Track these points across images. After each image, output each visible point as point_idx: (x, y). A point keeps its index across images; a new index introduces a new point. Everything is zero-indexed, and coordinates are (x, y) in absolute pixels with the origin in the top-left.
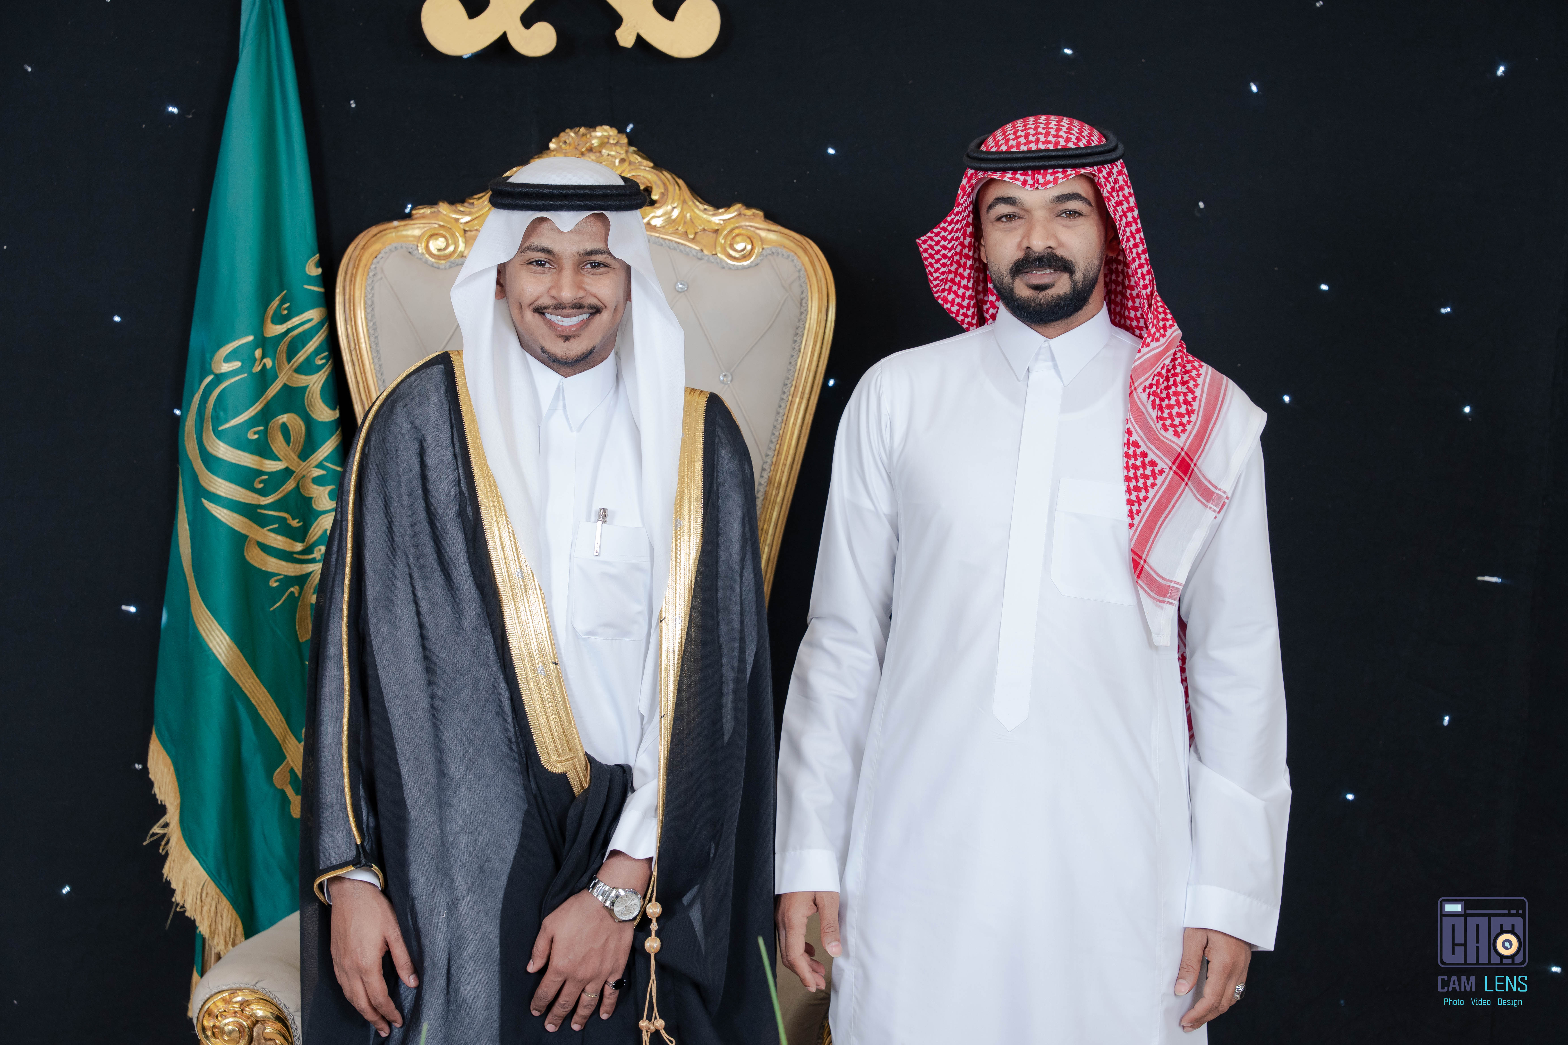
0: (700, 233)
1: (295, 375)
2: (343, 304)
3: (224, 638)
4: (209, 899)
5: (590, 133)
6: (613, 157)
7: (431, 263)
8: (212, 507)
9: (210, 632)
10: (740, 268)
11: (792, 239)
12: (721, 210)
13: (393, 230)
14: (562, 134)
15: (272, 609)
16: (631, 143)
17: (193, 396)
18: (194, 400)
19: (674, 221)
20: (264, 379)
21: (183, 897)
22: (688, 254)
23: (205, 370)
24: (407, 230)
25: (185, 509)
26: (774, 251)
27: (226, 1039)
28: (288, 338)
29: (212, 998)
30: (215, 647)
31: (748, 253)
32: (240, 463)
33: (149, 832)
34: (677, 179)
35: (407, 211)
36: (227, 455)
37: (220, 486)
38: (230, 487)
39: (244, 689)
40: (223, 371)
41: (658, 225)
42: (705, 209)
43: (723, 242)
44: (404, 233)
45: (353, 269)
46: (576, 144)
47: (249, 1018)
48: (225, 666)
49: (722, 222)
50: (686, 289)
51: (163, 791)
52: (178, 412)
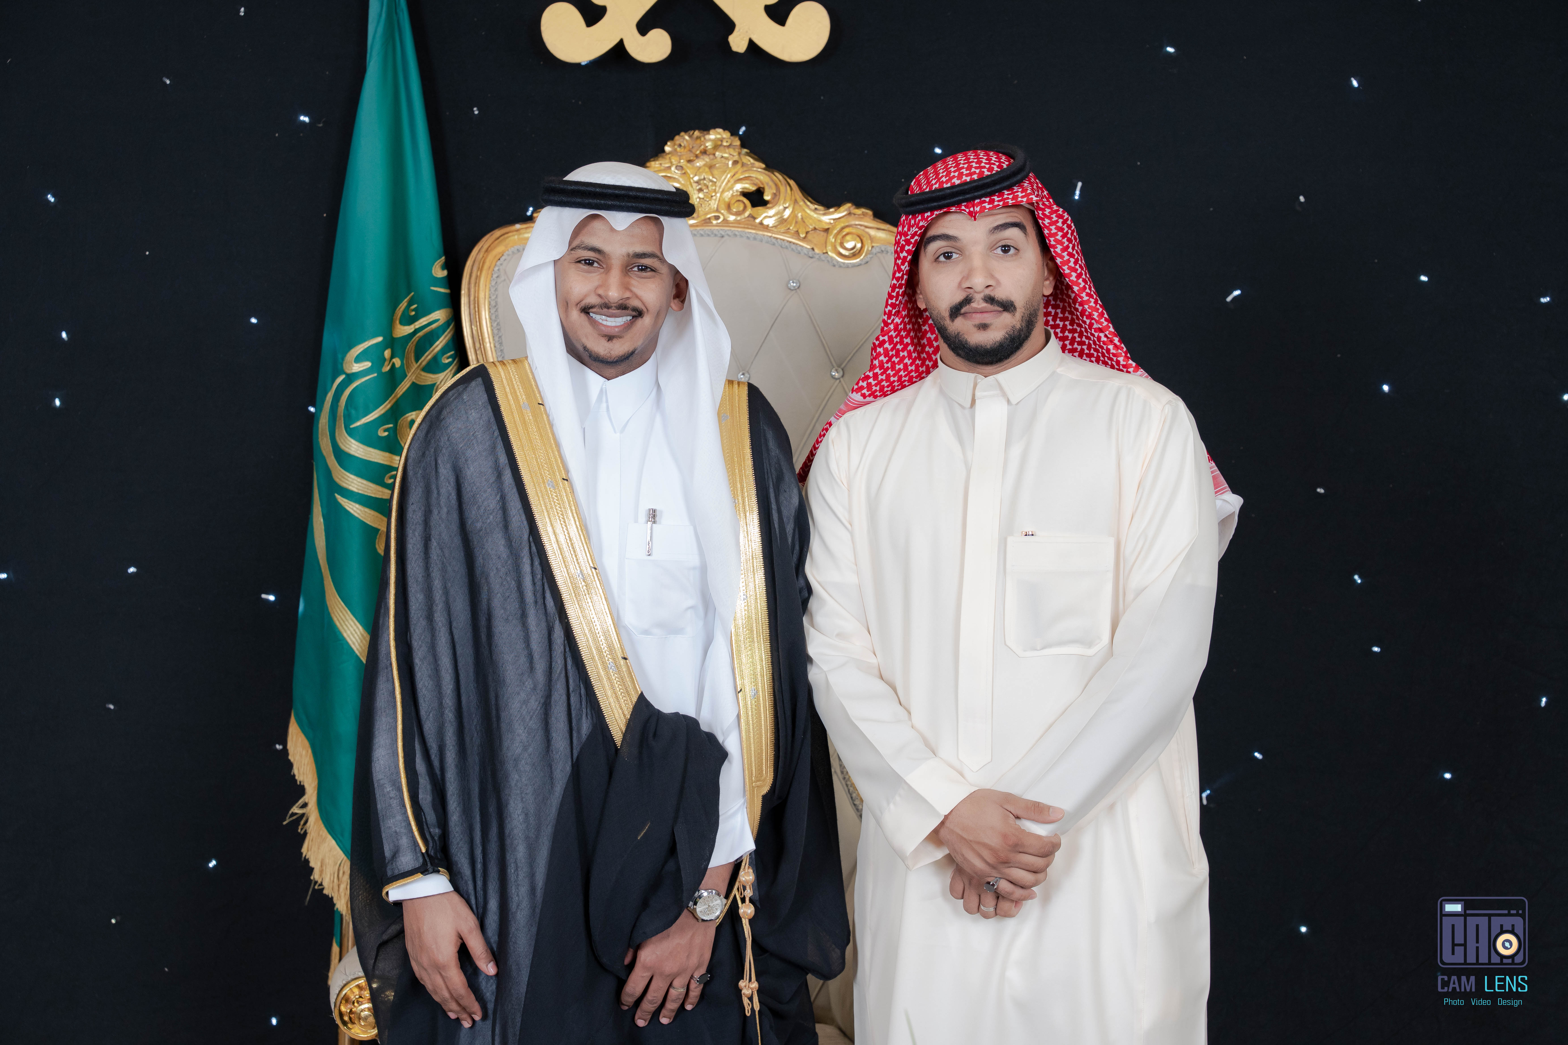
0: (811, 232)
1: (423, 373)
2: (468, 305)
3: (358, 628)
5: (704, 136)
6: (726, 158)
8: (345, 502)
9: (344, 622)
10: (850, 266)
12: (832, 210)
13: (515, 233)
14: (677, 137)
16: (743, 145)
17: (326, 394)
18: (327, 398)
19: (786, 220)
21: (321, 875)
22: (799, 253)
23: (337, 370)
25: (319, 503)
26: (883, 249)
27: (363, 1024)
28: (416, 338)
29: (348, 985)
30: (349, 636)
31: (857, 251)
32: (371, 460)
33: (288, 812)
34: (788, 180)
35: (529, 213)
36: (358, 452)
37: (352, 482)
38: (362, 483)
40: (354, 371)
41: (771, 225)
42: (816, 209)
43: (833, 240)
45: (478, 271)
46: (691, 147)
48: (358, 654)
49: (832, 221)
50: (797, 287)
51: (301, 773)
52: (312, 409)
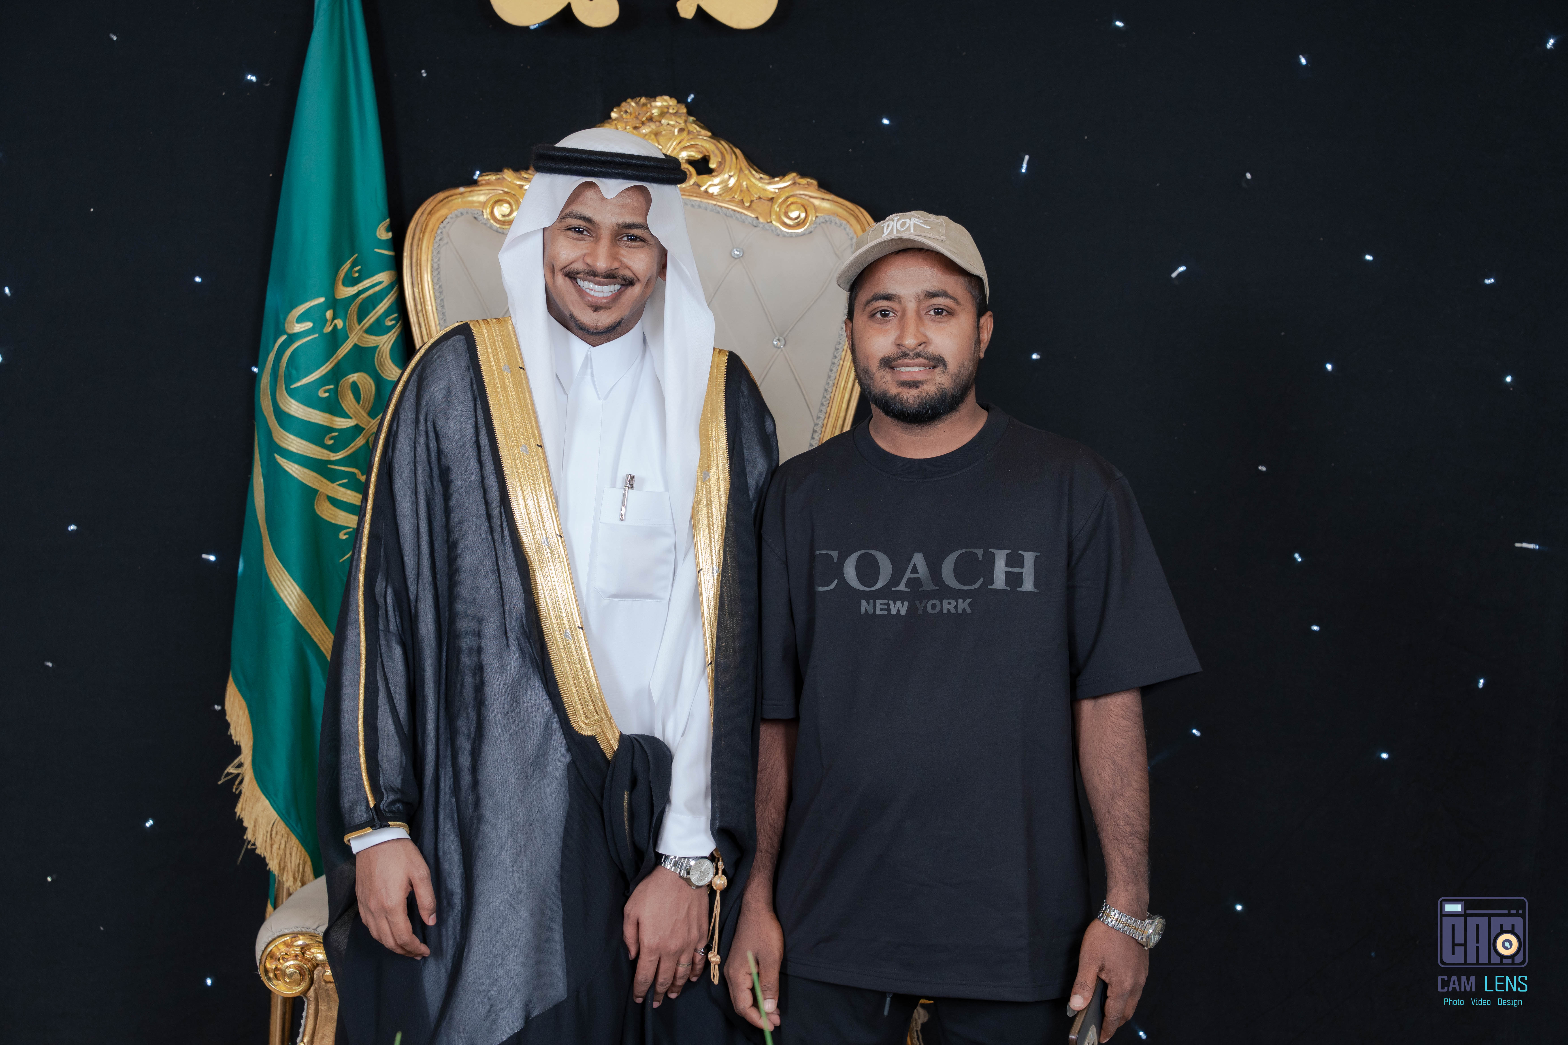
0: (755, 201)
1: (366, 336)
2: (410, 268)
3: (295, 588)
4: (279, 837)
5: (650, 103)
6: (673, 126)
7: (495, 229)
8: (284, 462)
9: (281, 582)
10: (794, 236)
11: (844, 207)
12: (777, 179)
13: (458, 196)
14: (624, 104)
15: (341, 561)
16: (690, 113)
17: (268, 355)
18: (269, 359)
19: (731, 189)
20: (334, 339)
21: (254, 835)
23: (279, 330)
24: (473, 196)
25: (260, 464)
26: (827, 219)
27: (288, 981)
28: (359, 300)
29: (274, 942)
30: (286, 597)
31: (802, 221)
32: (311, 420)
33: (223, 772)
34: (734, 149)
35: (476, 177)
36: (298, 412)
37: (291, 443)
38: (302, 444)
39: (313, 637)
40: (295, 331)
41: (716, 193)
42: (761, 178)
43: (778, 210)
44: (470, 199)
45: (420, 233)
46: (637, 114)
47: (309, 961)
48: (295, 615)
49: (777, 191)
50: (741, 255)
51: (238, 733)
52: (255, 370)
